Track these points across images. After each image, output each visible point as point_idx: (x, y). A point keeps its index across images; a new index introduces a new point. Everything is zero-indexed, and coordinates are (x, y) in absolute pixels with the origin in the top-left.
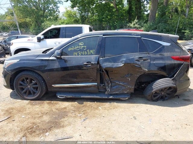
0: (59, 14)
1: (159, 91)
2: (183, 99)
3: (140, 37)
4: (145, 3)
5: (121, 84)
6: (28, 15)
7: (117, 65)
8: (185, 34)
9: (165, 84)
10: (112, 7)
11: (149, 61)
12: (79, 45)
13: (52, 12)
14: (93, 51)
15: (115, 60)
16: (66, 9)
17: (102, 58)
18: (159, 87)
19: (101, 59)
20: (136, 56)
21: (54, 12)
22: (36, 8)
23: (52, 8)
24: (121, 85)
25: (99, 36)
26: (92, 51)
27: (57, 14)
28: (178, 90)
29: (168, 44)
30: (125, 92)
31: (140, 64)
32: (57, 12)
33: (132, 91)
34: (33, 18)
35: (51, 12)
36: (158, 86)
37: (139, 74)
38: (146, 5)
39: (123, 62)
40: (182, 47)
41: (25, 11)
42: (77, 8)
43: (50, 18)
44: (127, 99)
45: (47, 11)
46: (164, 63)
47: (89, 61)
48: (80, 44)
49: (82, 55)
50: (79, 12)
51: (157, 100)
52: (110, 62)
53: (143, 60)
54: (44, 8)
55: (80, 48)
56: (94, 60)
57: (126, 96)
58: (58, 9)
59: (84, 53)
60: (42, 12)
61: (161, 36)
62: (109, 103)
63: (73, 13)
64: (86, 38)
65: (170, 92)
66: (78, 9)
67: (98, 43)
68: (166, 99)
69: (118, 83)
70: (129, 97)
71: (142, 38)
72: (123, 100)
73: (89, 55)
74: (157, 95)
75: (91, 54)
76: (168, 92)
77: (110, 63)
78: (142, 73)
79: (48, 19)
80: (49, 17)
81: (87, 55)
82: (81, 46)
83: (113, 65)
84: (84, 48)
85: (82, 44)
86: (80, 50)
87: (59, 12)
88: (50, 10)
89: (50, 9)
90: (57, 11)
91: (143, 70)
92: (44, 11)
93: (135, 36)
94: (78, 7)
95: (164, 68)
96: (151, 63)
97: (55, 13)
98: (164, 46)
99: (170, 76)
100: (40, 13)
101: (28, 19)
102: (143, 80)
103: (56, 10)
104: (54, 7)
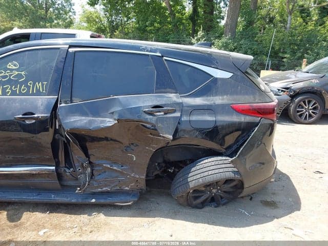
0: (75, 17)
1: (204, 187)
2: (261, 202)
3: (160, 55)
4: (222, 4)
5: (115, 168)
6: (16, 16)
7: (102, 122)
8: (285, 60)
9: (217, 171)
10: (163, 8)
11: (178, 114)
12: (6, 69)
13: (61, 12)
14: (43, 85)
15: (96, 111)
16: (83, 7)
17: (66, 102)
18: (201, 180)
19: (63, 105)
20: (146, 101)
21: (66, 13)
22: (31, 4)
23: (60, 6)
24: (116, 170)
25: (59, 48)
26: (39, 85)
27: (70, 16)
28: (246, 186)
29: (227, 75)
30: (127, 188)
31: (153, 122)
32: (70, 14)
33: (143, 185)
34: (26, 21)
35: (59, 12)
36: (198, 176)
37: (156, 146)
38: (222, 9)
39: (116, 117)
40: (259, 84)
41: (9, 7)
42: (102, 7)
43: (58, 23)
44: (130, 204)
45: (51, 9)
46: (213, 121)
47: (30, 111)
48: (10, 66)
49: (14, 93)
50: (106, 15)
51: (202, 205)
52: (84, 114)
53: (163, 113)
54: (46, 4)
55: (10, 75)
56: (42, 108)
57: (128, 198)
58: (73, 7)
59: (20, 88)
60: (43, 12)
61: (210, 55)
62: (86, 216)
63: (95, 15)
64: (27, 53)
65: (232, 187)
66: (103, 9)
67: (56, 66)
68: (223, 202)
69: (109, 166)
70: (136, 199)
71: (165, 58)
72: (122, 206)
73: (33, 94)
74: (201, 194)
75: (38, 93)
76: (227, 187)
77: (84, 118)
78: (162, 144)
79: (53, 24)
80: (55, 22)
81: (27, 94)
82: (12, 70)
83: (90, 122)
84: (20, 76)
85: (15, 65)
86: (10, 82)
87: (74, 13)
88: (57, 9)
89: (57, 6)
90: (70, 11)
91: (163, 137)
92: (47, 10)
93: (147, 51)
94: (104, 5)
95: (214, 133)
96: (182, 119)
97: (66, 15)
98: (216, 80)
99: (229, 152)
100: (39, 14)
101: (18, 24)
102: (172, 158)
103: (68, 9)
104: (65, 4)
